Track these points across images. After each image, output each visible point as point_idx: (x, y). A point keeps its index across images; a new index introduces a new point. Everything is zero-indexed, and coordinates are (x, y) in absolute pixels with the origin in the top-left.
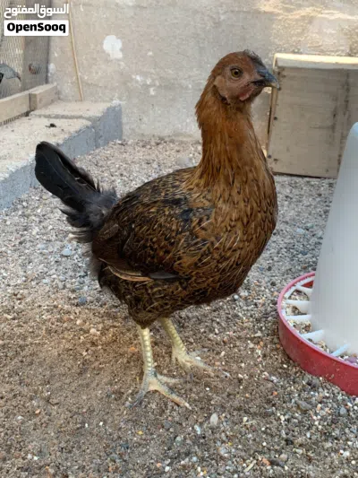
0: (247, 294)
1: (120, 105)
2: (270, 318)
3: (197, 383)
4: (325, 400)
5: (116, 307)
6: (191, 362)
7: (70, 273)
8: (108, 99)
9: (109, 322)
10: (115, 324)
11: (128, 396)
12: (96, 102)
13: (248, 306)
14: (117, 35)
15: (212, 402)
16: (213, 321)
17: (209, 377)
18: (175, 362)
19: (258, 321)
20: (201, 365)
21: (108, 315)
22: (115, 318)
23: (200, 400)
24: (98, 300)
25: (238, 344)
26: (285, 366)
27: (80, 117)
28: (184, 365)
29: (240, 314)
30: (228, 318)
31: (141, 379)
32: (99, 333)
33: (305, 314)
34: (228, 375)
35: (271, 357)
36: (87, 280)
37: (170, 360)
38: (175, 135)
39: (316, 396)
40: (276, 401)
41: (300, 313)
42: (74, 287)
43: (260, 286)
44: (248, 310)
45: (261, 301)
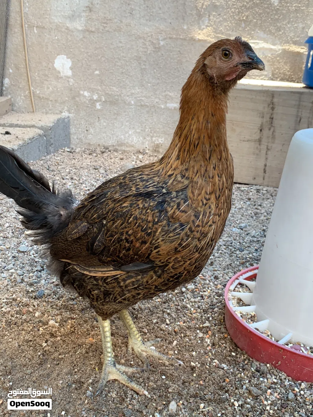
0: (193, 287)
1: (69, 117)
2: (216, 309)
3: (153, 371)
4: (273, 386)
5: (73, 299)
6: (146, 352)
7: (28, 268)
8: (58, 112)
9: (67, 314)
10: (72, 315)
11: (88, 385)
12: (47, 113)
13: (195, 298)
14: (67, 55)
15: (170, 390)
16: (164, 312)
17: (164, 365)
18: (131, 352)
19: (206, 312)
20: (156, 354)
21: (66, 307)
22: (72, 310)
23: (159, 388)
24: (55, 293)
25: (188, 333)
26: (233, 354)
27: (33, 126)
28: (141, 354)
29: (188, 306)
30: (178, 309)
31: (100, 369)
32: (57, 324)
33: (249, 305)
34: (182, 363)
35: (220, 346)
36: (44, 274)
37: (127, 350)
38: (119, 145)
39: (265, 382)
40: (229, 387)
41: (244, 305)
42: (31, 280)
43: (205, 280)
44: (195, 302)
45: (206, 293)
